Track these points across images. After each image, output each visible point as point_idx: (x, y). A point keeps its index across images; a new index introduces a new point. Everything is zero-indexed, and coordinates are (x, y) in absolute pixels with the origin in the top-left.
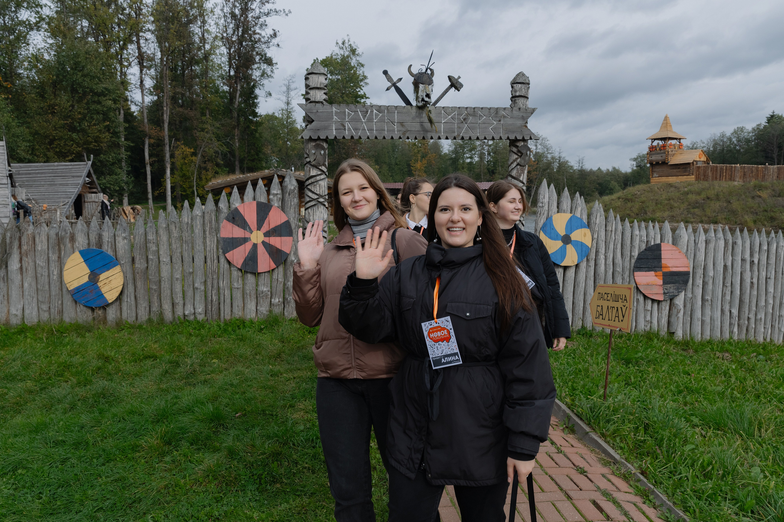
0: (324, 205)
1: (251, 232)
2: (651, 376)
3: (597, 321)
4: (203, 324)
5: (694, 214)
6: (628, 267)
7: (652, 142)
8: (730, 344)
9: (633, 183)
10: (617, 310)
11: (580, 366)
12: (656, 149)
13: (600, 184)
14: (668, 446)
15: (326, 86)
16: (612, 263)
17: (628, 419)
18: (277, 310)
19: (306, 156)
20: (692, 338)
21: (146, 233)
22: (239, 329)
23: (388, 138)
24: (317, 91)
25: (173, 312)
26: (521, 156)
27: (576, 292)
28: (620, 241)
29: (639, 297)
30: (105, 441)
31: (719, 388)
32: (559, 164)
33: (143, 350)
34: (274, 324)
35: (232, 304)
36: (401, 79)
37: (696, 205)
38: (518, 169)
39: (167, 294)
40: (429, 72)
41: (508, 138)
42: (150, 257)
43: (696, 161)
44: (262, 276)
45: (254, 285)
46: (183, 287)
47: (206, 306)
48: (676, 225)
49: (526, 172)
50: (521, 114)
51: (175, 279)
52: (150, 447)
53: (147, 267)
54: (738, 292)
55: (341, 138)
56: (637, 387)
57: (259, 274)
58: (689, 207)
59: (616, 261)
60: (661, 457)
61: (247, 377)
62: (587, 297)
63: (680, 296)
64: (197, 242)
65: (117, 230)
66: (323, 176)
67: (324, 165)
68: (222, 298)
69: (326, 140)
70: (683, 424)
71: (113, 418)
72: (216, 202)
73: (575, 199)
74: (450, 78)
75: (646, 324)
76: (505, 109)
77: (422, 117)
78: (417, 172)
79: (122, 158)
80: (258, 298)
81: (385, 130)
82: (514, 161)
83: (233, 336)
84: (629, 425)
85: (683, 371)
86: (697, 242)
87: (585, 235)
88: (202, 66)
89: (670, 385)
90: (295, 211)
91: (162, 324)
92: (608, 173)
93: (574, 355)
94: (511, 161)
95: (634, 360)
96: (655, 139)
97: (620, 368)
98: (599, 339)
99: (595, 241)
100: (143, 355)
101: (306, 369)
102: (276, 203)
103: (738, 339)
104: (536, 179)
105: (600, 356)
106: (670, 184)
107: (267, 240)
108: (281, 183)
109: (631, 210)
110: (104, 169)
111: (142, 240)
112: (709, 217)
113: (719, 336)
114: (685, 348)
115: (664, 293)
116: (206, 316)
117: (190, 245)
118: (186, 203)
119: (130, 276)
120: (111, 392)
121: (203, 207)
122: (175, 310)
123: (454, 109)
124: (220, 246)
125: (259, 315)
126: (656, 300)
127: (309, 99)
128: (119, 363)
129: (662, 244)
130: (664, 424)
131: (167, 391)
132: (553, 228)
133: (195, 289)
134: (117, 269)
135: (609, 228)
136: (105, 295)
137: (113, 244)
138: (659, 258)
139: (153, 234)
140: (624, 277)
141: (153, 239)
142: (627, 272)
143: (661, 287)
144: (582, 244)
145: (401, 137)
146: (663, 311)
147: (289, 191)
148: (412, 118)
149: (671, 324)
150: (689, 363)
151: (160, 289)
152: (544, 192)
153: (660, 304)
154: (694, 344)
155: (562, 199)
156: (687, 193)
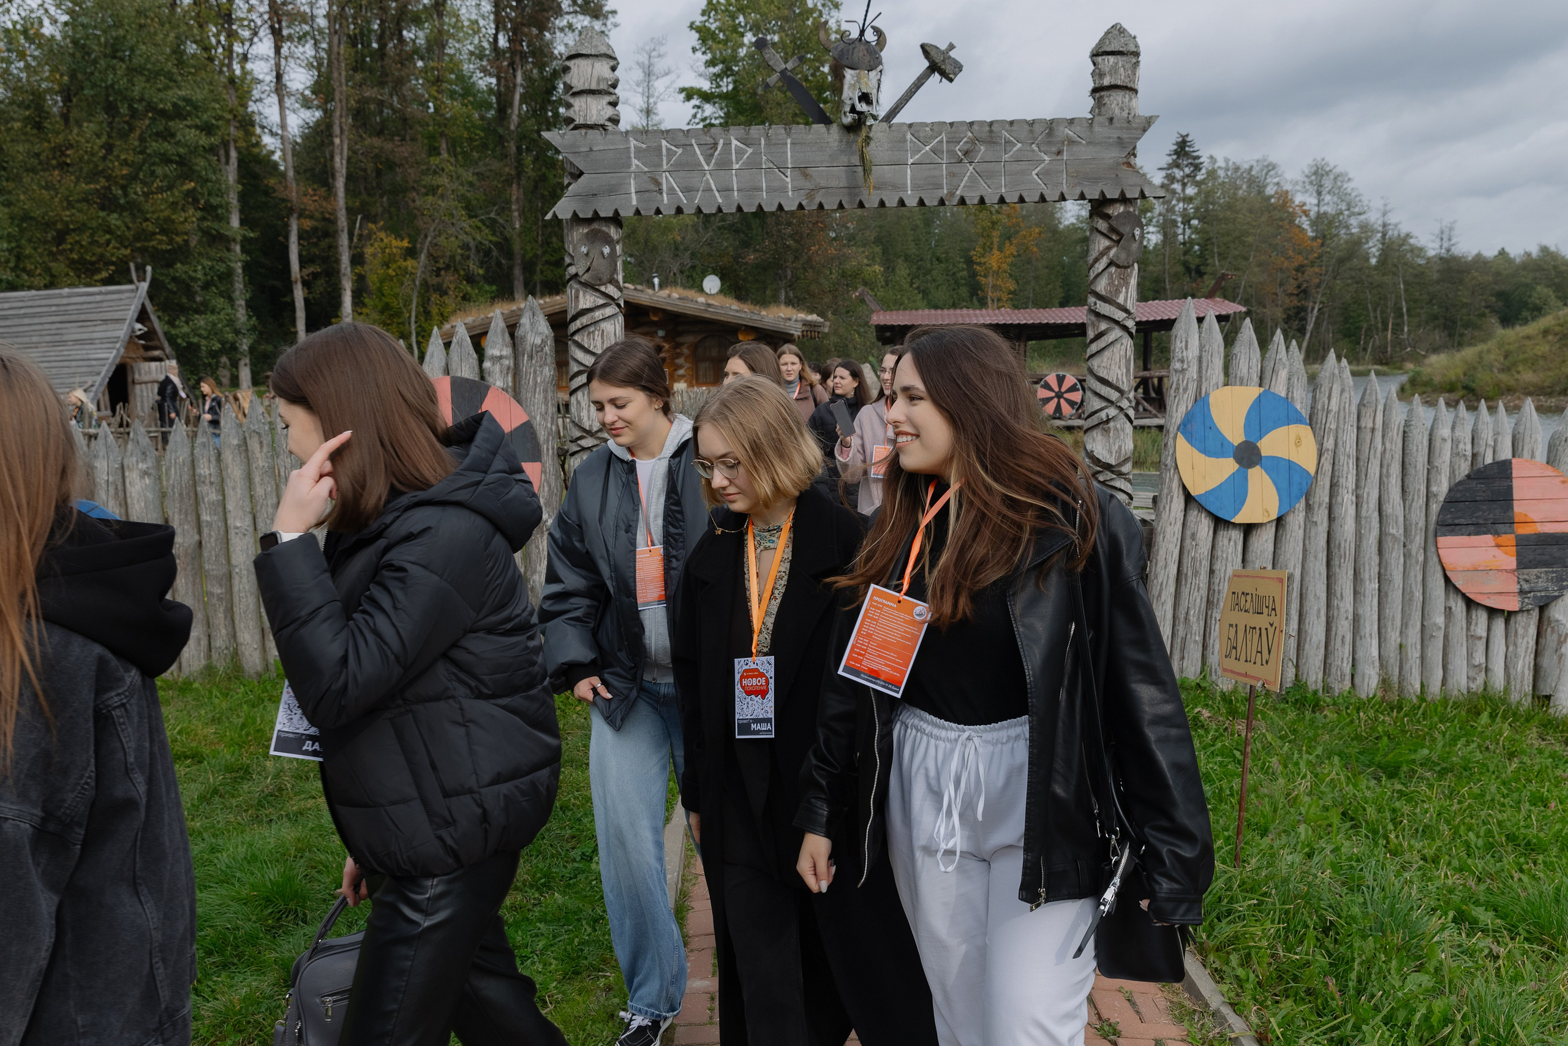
6: (1422, 524)
16: (1376, 514)
19: (567, 260)
21: (193, 461)
23: (770, 208)
24: (591, 100)
25: (264, 650)
26: (1118, 243)
28: (1398, 456)
29: (1452, 605)
38: (1111, 275)
39: (248, 606)
41: (1082, 197)
42: (206, 517)
49: (1133, 281)
50: (1115, 134)
53: (200, 543)
55: (652, 213)
59: (1388, 509)
62: (1307, 605)
63: (1565, 598)
65: (128, 453)
66: (610, 310)
67: (613, 282)
69: (615, 220)
73: (1273, 348)
74: (926, 50)
75: (1473, 674)
76: (1075, 123)
77: (855, 153)
81: (760, 189)
82: (1101, 255)
87: (1298, 442)
90: (545, 398)
94: (1096, 255)
99: (1327, 458)
102: (499, 381)
111: (186, 477)
115: (1522, 592)
123: (937, 127)
126: (1501, 611)
129: (1515, 461)
132: (1212, 427)
135: (1367, 423)
137: (120, 487)
138: (1506, 498)
139: (209, 461)
140: (1410, 551)
141: (210, 475)
142: (1418, 538)
143: (1511, 575)
144: (1290, 465)
145: (804, 203)
146: (1520, 641)
147: (529, 348)
148: (830, 156)
149: (1542, 674)
151: (231, 595)
152: (1187, 332)
153: (1512, 621)
155: (1236, 350)
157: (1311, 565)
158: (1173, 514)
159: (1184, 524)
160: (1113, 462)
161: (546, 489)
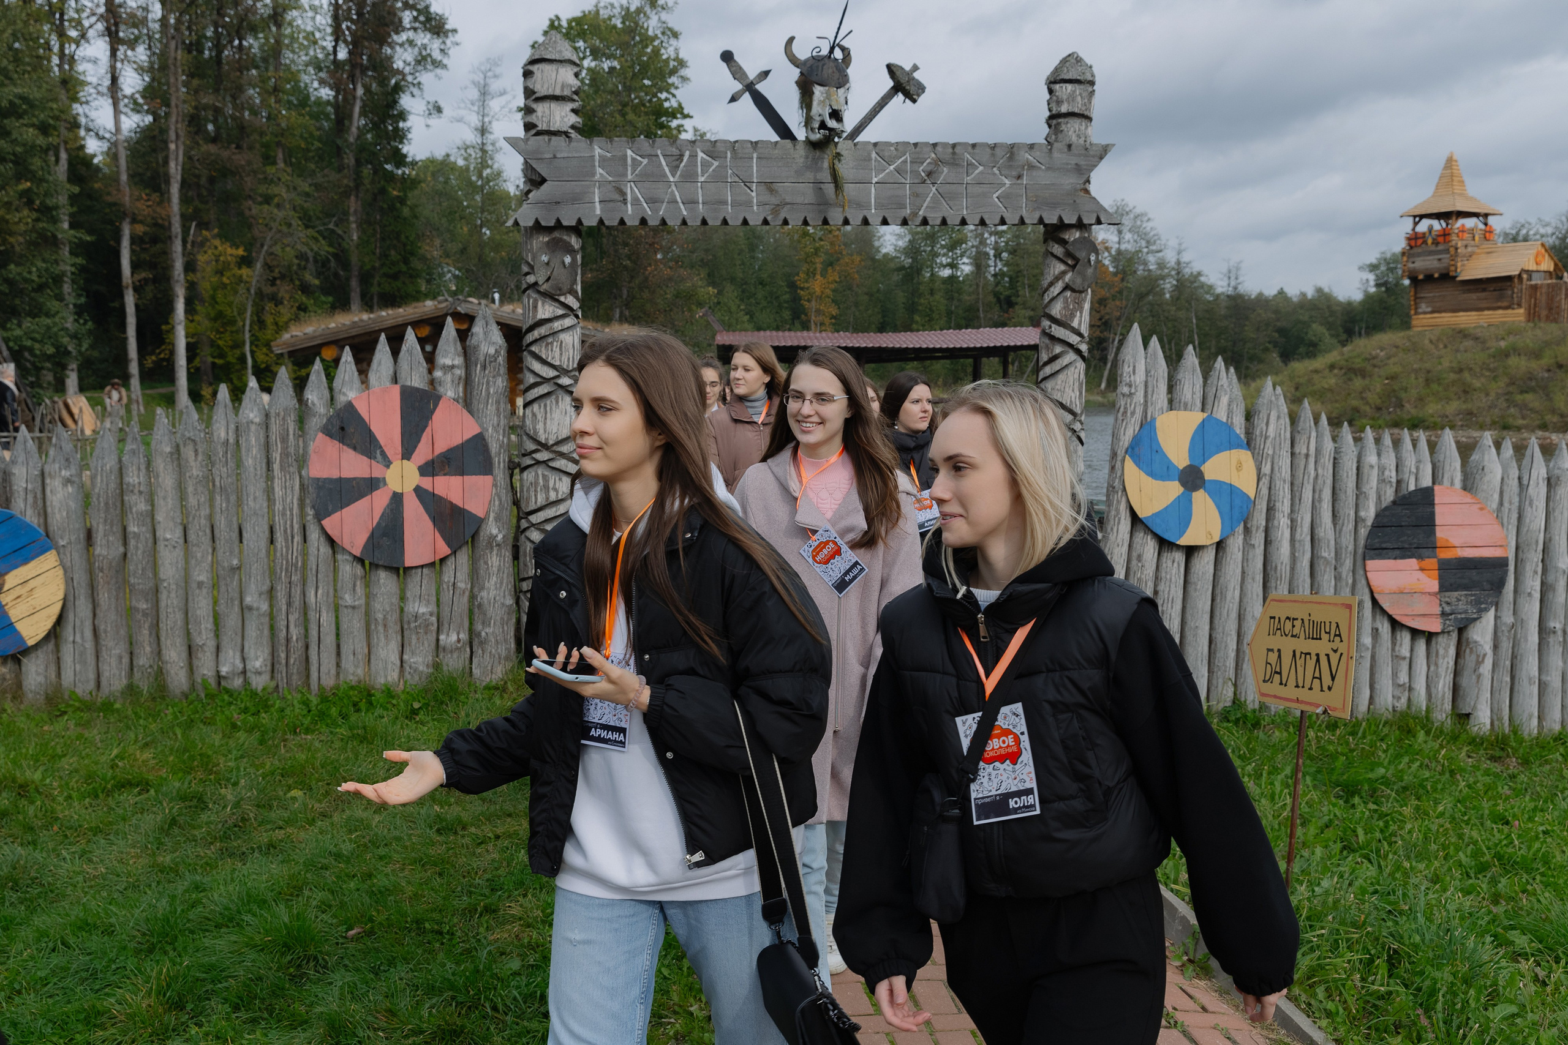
1: (388, 464)
2: (1408, 826)
3: (1267, 688)
4: (267, 700)
5: (1523, 407)
6: (1351, 547)
7: (1416, 224)
9: (1367, 328)
10: (1318, 660)
12: (1425, 242)
13: (1282, 331)
14: (1450, 1006)
15: (576, 93)
16: (1309, 538)
17: (1348, 940)
18: (454, 663)
20: (1515, 730)
21: (121, 469)
22: (358, 711)
23: (735, 221)
24: (554, 105)
25: (191, 669)
26: (1073, 267)
27: (1217, 613)
28: (1329, 481)
29: (1379, 626)
30: (17, 1000)
32: (1178, 281)
33: (113, 766)
34: (446, 699)
35: (338, 646)
36: (766, 74)
37: (1528, 384)
38: (1066, 299)
39: (175, 622)
40: (838, 54)
41: (1041, 221)
42: (133, 528)
43: (1527, 272)
44: (416, 577)
45: (395, 600)
46: (215, 602)
47: (273, 653)
48: (1476, 434)
49: (1087, 306)
50: (1073, 161)
51: (194, 585)
52: (131, 1017)
53: (125, 555)
55: (615, 223)
56: (1373, 856)
57: (407, 570)
58: (1511, 389)
59: (1320, 533)
60: (1431, 1036)
61: (376, 835)
62: (1245, 626)
63: (1484, 620)
64: (251, 489)
65: (50, 460)
66: (569, 322)
67: (572, 292)
68: (314, 633)
69: (577, 229)
70: (1486, 952)
71: (39, 940)
72: (300, 385)
73: (1214, 374)
74: (891, 69)
75: (1397, 693)
76: (1032, 146)
77: (820, 169)
78: (813, 303)
79: (64, 274)
80: (406, 633)
81: (726, 203)
82: (1057, 278)
83: (343, 731)
84: (1349, 955)
85: (1491, 813)
86: (1525, 482)
87: (1239, 467)
88: (266, 38)
89: (1457, 850)
90: (498, 409)
91: (163, 698)
92: (1305, 304)
94: (1049, 279)
95: (1366, 787)
96: (1422, 217)
97: (1331, 808)
98: (1277, 733)
99: (1265, 481)
100: (113, 778)
102: (450, 390)
104: (1119, 319)
105: (1279, 777)
106: (1460, 331)
107: (426, 483)
108: (463, 335)
109: (1363, 398)
110: (17, 301)
111: (112, 486)
112: (1562, 416)
114: (1498, 753)
115: (1444, 614)
116: (272, 678)
117: (233, 498)
118: (223, 391)
119: (81, 577)
120: (33, 874)
121: (266, 397)
122: (195, 662)
123: (901, 147)
124: (308, 501)
125: (407, 676)
126: (1423, 632)
127: (534, 126)
128: (54, 800)
129: (1436, 488)
130: (1440, 952)
131: (172, 872)
132: (1159, 451)
133: (244, 609)
134: (49, 560)
135: (1301, 449)
136: (19, 626)
137: (39, 495)
138: (1427, 524)
139: (139, 469)
140: (1340, 574)
141: (140, 483)
142: (1347, 562)
143: (1433, 598)
144: (1232, 490)
145: (769, 218)
146: (1441, 661)
147: (482, 358)
148: (796, 172)
149: (1461, 693)
150: (1508, 792)
151: (158, 611)
152: (1134, 357)
153: (1434, 642)
154: (1521, 743)
155: (1180, 376)
156: (1505, 354)
157: (1249, 587)
158: (1120, 536)
159: (1130, 546)
161: (497, 503)
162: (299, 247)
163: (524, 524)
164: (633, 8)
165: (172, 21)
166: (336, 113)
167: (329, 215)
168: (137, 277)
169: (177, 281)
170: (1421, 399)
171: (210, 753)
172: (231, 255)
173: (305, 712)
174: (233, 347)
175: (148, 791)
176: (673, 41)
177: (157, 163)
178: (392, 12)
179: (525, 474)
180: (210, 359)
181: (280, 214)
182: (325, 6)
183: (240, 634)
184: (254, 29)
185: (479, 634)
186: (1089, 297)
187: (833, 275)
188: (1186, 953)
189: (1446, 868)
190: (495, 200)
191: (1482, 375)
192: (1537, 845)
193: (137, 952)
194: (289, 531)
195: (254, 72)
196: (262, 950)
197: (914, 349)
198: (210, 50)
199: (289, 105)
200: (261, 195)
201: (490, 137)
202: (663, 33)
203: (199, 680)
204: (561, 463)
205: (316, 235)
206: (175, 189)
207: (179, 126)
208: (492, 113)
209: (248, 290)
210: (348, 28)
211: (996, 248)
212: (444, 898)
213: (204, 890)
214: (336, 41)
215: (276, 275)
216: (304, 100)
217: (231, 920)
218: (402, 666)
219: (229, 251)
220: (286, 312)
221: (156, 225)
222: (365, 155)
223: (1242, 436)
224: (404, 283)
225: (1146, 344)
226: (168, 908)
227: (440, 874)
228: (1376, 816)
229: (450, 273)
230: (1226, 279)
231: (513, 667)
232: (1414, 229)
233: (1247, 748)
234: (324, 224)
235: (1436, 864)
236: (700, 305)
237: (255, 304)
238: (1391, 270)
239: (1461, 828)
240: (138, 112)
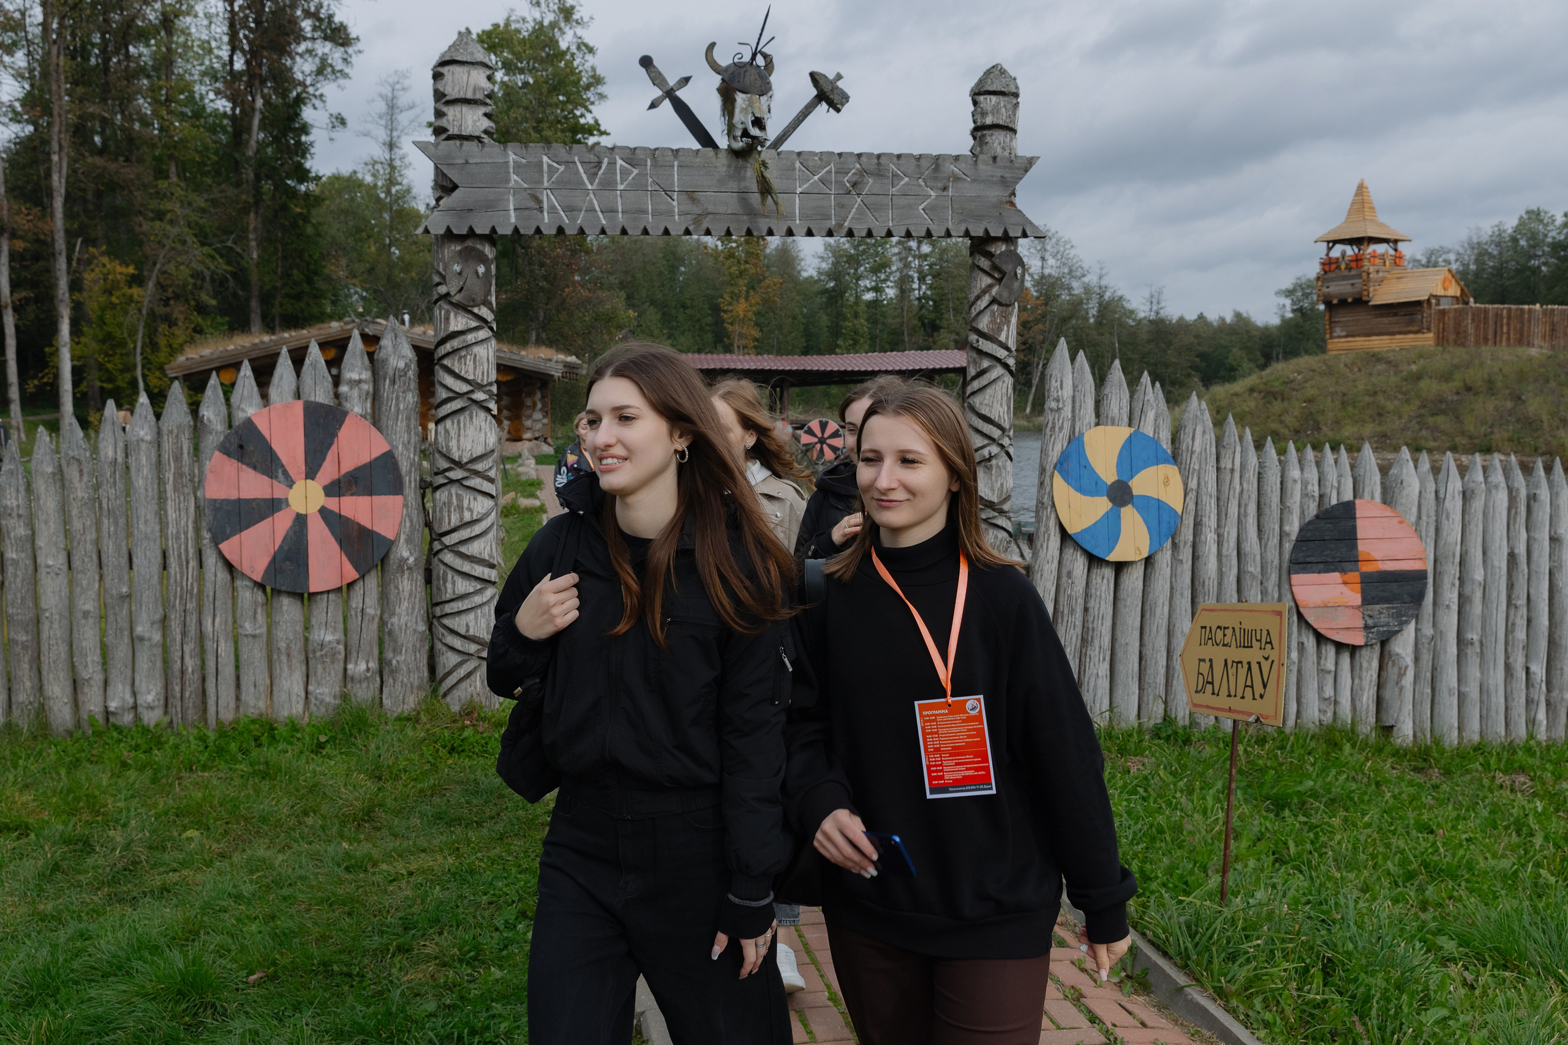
0: (488, 410)
1: (290, 483)
3: (1200, 699)
4: (161, 736)
5: (1435, 429)
6: (1276, 562)
7: (1329, 249)
8: (1529, 751)
9: (1284, 352)
10: (1250, 669)
11: (1160, 819)
12: (1338, 267)
13: (1202, 356)
14: (1384, 1012)
15: (489, 96)
16: (1235, 553)
17: (1283, 950)
18: (363, 693)
19: (437, 279)
20: (1437, 741)
22: (260, 745)
23: (656, 231)
24: (465, 109)
25: (76, 704)
26: (1000, 281)
27: (1147, 630)
28: (1254, 496)
29: (1305, 640)
31: (1505, 864)
32: (1101, 304)
34: (355, 731)
35: (238, 678)
36: (686, 80)
37: (1438, 406)
38: (993, 313)
39: (58, 655)
40: (760, 61)
41: (967, 234)
42: (11, 555)
43: (1435, 297)
44: (322, 603)
45: (299, 628)
46: (103, 634)
47: (167, 687)
48: (1390, 456)
49: (1014, 320)
50: (999, 173)
51: (79, 615)
54: (1545, 621)
55: (531, 232)
56: (1304, 867)
57: (312, 595)
59: (1246, 547)
60: (1366, 1042)
61: (279, 874)
62: (1175, 641)
63: (1405, 633)
64: (142, 511)
66: (483, 334)
67: (486, 303)
68: (211, 664)
69: (491, 238)
70: (1417, 956)
72: (194, 405)
73: (1140, 389)
74: (814, 77)
76: (957, 158)
77: (744, 179)
78: (736, 326)
80: (310, 662)
81: (646, 212)
82: (984, 292)
83: (243, 767)
84: (1285, 965)
85: (1417, 822)
86: (1442, 495)
87: (1166, 482)
88: (158, 46)
89: (1386, 858)
90: (408, 426)
91: (45, 736)
92: (1223, 328)
93: (1146, 791)
94: (976, 292)
96: (1335, 242)
97: (1261, 822)
98: (1208, 748)
99: (1192, 496)
101: (442, 850)
102: (357, 406)
103: (1549, 739)
104: (1043, 342)
105: (1211, 791)
106: (1373, 355)
107: (332, 504)
108: (371, 353)
109: (1281, 422)
112: (1471, 438)
113: (1503, 733)
114: (1421, 765)
115: (1366, 627)
116: (166, 713)
117: (122, 521)
118: (111, 408)
122: (81, 697)
123: (826, 157)
124: (204, 524)
125: (313, 708)
126: (1347, 645)
127: (445, 130)
129: (1357, 502)
130: (1373, 959)
131: (57, 919)
132: (1087, 466)
133: (135, 640)
135: (1226, 463)
138: (1350, 537)
139: (18, 491)
140: (1266, 588)
141: (18, 506)
142: (1273, 576)
143: (1357, 611)
144: (1160, 505)
145: (691, 228)
146: (1364, 674)
147: (391, 372)
148: (718, 181)
149: (1385, 706)
150: (1432, 802)
151: (39, 643)
152: (1062, 371)
153: (1357, 655)
154: (1442, 754)
155: (1107, 391)
156: (1418, 377)
157: (1178, 603)
158: (1050, 553)
159: (1060, 562)
160: (995, 499)
161: (408, 524)
162: (194, 265)
163: (437, 546)
164: (546, 23)
165: (55, 26)
166: (234, 126)
167: (227, 232)
168: (17, 296)
169: (62, 301)
170: (1337, 422)
171: (97, 793)
172: (121, 273)
173: (202, 748)
174: (122, 371)
175: (28, 835)
176: (589, 57)
177: (39, 176)
178: (294, 21)
179: (438, 493)
180: (98, 384)
181: (174, 231)
182: (221, 14)
183: (130, 667)
184: (143, 36)
185: (390, 663)
186: (1016, 310)
187: (755, 299)
188: (1124, 970)
189: (1375, 877)
190: (405, 217)
191: (1396, 397)
192: (1461, 852)
193: (14, 1006)
194: (183, 556)
195: (145, 82)
196: (154, 999)
197: (839, 371)
198: (97, 56)
199: (183, 117)
200: (152, 211)
201: (398, 153)
202: (579, 48)
203: (85, 717)
204: (475, 482)
205: (213, 253)
206: (58, 203)
207: (63, 136)
208: (400, 128)
209: (140, 310)
210: (246, 37)
211: (920, 271)
212: (354, 939)
213: (89, 938)
214: (233, 51)
215: (168, 293)
216: (199, 112)
217: (120, 968)
218: (307, 698)
219: (119, 269)
220: (181, 333)
221: (38, 241)
222: (265, 169)
223: (1169, 451)
224: (308, 304)
225: (1073, 359)
226: (49, 959)
227: (349, 914)
228: (1306, 828)
229: (356, 295)
230: (1148, 304)
231: (426, 696)
232: (1327, 255)
233: (1179, 764)
234: (221, 242)
235: (1366, 873)
236: (620, 327)
237: (147, 325)
238: (1306, 296)
239: (1388, 838)
240: (19, 122)
